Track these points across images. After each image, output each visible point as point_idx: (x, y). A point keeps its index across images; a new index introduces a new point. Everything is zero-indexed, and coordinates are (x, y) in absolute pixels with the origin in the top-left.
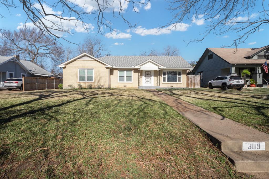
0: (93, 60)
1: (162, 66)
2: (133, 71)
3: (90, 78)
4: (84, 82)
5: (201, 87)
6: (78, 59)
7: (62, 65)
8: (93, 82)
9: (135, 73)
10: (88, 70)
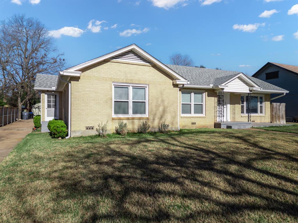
0: (148, 64)
1: (257, 86)
2: (205, 95)
3: (139, 107)
4: (126, 116)
5: (287, 121)
6: (114, 60)
7: (72, 70)
8: (146, 115)
9: (210, 98)
10: (134, 88)
